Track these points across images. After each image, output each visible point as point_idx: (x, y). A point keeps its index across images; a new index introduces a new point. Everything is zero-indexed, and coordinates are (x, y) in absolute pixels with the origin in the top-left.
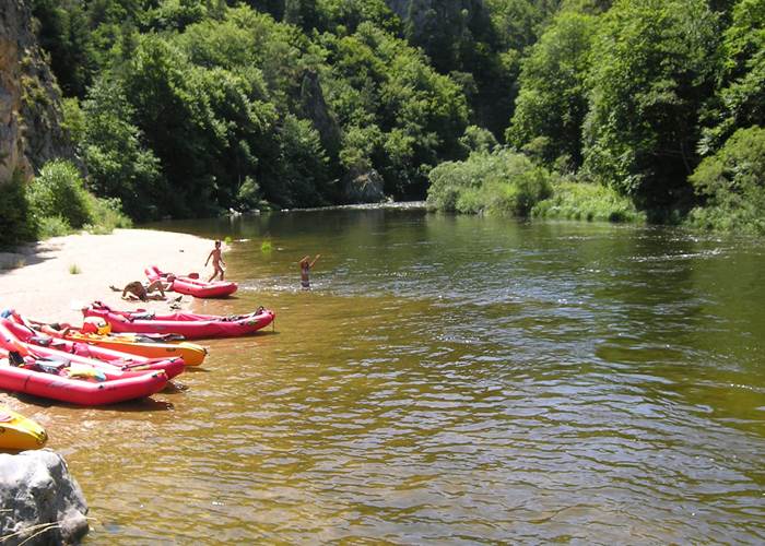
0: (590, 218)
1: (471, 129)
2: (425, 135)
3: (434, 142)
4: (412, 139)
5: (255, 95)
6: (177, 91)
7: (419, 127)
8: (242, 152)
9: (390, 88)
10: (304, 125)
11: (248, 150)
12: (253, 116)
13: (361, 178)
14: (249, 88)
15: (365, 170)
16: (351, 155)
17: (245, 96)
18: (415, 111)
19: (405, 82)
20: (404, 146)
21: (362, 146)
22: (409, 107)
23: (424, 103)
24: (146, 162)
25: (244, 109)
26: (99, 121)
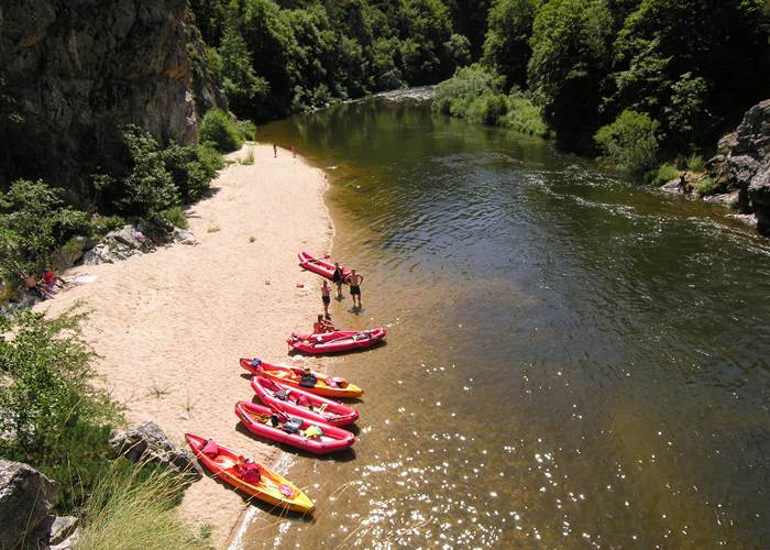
0: (531, 133)
1: (454, 36)
2: (426, 42)
3: (432, 47)
4: (418, 45)
5: (321, 27)
6: (275, 34)
7: (422, 37)
8: (316, 68)
9: (404, 10)
10: (352, 42)
11: (320, 65)
12: (320, 41)
13: (388, 74)
14: (318, 22)
15: (390, 68)
16: (381, 58)
17: (315, 28)
18: (419, 26)
19: (413, 6)
20: (413, 49)
21: (388, 52)
22: (416, 23)
23: (425, 20)
24: (259, 84)
25: (316, 38)
26: (229, 61)
